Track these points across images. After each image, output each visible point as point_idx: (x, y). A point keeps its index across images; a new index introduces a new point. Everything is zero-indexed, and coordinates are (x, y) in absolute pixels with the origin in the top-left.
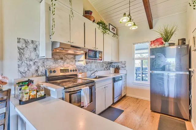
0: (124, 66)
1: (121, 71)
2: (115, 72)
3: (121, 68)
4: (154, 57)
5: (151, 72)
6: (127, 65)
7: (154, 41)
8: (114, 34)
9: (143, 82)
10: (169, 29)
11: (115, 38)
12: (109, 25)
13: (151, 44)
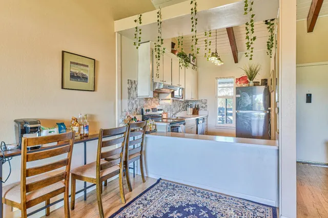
0: (204, 105)
1: (200, 112)
2: (194, 113)
3: (201, 108)
4: (239, 96)
5: (237, 111)
6: (208, 104)
7: (240, 79)
8: (194, 65)
9: (228, 125)
10: (254, 68)
11: (194, 71)
12: (190, 56)
13: (237, 82)
